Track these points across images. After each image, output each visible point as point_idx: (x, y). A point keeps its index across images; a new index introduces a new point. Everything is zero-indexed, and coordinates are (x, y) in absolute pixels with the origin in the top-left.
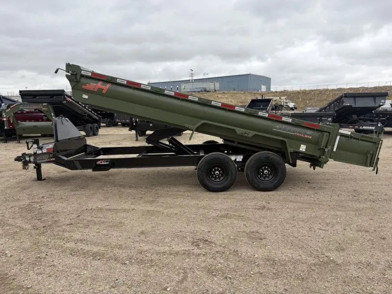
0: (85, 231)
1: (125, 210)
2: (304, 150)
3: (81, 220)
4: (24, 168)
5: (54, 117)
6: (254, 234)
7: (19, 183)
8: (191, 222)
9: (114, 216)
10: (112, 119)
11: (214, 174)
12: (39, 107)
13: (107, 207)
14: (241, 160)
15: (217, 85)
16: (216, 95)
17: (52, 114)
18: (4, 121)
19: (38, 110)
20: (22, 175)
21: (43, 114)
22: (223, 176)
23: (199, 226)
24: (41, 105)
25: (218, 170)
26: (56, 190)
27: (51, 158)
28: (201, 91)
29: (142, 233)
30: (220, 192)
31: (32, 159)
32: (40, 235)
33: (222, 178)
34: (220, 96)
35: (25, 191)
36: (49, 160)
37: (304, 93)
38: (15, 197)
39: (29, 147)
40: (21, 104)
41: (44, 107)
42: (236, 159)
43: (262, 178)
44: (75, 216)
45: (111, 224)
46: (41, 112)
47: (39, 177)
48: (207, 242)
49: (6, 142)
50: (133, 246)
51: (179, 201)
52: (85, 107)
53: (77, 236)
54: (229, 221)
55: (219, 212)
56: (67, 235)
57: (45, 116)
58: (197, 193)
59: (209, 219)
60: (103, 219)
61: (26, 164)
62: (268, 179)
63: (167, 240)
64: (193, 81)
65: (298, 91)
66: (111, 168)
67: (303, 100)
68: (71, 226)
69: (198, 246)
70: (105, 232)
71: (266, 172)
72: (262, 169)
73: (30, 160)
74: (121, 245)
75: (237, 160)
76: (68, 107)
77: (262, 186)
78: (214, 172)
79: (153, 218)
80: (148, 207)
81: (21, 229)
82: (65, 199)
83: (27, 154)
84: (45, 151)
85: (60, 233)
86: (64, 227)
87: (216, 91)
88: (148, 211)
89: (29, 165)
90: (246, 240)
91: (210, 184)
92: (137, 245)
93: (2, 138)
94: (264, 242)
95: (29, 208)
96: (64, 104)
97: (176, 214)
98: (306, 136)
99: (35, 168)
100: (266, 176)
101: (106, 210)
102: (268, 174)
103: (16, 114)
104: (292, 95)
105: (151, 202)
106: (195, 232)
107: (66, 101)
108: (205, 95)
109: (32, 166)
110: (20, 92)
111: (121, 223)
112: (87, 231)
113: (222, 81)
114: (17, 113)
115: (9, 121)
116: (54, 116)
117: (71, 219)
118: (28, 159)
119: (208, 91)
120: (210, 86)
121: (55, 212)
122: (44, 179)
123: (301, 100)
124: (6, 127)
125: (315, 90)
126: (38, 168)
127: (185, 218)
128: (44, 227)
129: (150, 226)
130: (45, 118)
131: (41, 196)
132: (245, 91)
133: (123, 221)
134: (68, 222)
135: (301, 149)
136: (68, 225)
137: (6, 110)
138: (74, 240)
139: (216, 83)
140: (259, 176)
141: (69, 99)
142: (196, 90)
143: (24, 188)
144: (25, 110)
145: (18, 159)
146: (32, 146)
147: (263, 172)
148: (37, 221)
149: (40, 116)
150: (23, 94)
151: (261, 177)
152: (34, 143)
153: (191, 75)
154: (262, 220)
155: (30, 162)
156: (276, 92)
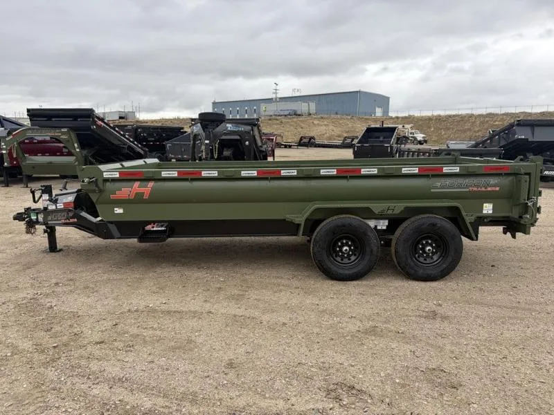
0: (127, 359)
1: (195, 315)
2: (491, 212)
3: (119, 334)
4: (28, 232)
5: (78, 150)
6: (437, 373)
7: (21, 255)
8: (313, 342)
9: (177, 325)
10: (163, 154)
11: (341, 251)
12: (56, 133)
13: (164, 307)
14: (385, 228)
15: (313, 107)
16: (311, 121)
17: (76, 145)
18: (2, 154)
19: (56, 139)
20: (26, 242)
21: (62, 145)
22: (355, 255)
23: (330, 353)
24: (57, 131)
25: (347, 244)
26: (79, 270)
27: (72, 218)
28: (289, 115)
29: (231, 365)
30: (350, 281)
31: (41, 218)
32: (46, 364)
33: (353, 258)
34: (316, 122)
35: (27, 271)
36: (68, 221)
37: (439, 119)
38: (9, 284)
39: (36, 199)
40: (29, 129)
41: (63, 134)
42: (376, 226)
43: (421, 259)
44: (110, 323)
45: (173, 344)
46: (60, 142)
47: (53, 247)
48: (354, 392)
49: (8, 186)
50: (217, 396)
51: (284, 297)
52: (124, 136)
53: (114, 370)
54: (381, 343)
55: (359, 323)
56: (94, 366)
57: (64, 147)
58: (312, 282)
59: (344, 337)
60: (158, 333)
61: (31, 225)
62: (432, 261)
63: (277, 385)
64: (278, 100)
65: (429, 116)
66: (169, 236)
67: (437, 129)
68: (103, 346)
69: (338, 399)
70: (163, 361)
71: (429, 250)
72: (423, 244)
73: (37, 219)
74: (195, 394)
75: (379, 228)
76: (99, 135)
77: (421, 272)
78: (341, 247)
79: (245, 331)
80: (234, 309)
81: (16, 350)
82: (93, 289)
83: (34, 210)
84: (60, 206)
85: (83, 362)
86: (89, 348)
87: (310, 114)
88: (235, 316)
89: (37, 226)
90: (425, 388)
91: (333, 268)
92: (224, 394)
93: (2, 179)
94: (461, 394)
95: (31, 306)
96: (93, 130)
97: (284, 324)
98: (489, 189)
99: (45, 231)
100: (428, 255)
101: (163, 312)
102: (432, 252)
103: (20, 143)
104: (421, 123)
105: (238, 298)
106: (327, 365)
107: (97, 125)
108: (295, 120)
109: (40, 228)
110: (28, 110)
111: (190, 341)
112: (130, 358)
113: (319, 101)
114: (23, 142)
115: (10, 154)
116: (78, 148)
117: (102, 331)
118: (34, 218)
119: (300, 115)
120: (303, 107)
121: (75, 316)
122: (61, 250)
123: (433, 129)
124: (6, 164)
125: (454, 116)
126: (51, 232)
127: (303, 335)
128: (54, 347)
129: (242, 350)
130: (64, 150)
131: (54, 281)
132: (352, 115)
133: (193, 338)
134: (97, 338)
135: (485, 212)
136: (97, 343)
137: (6, 137)
138: (107, 380)
139: (310, 104)
140: (417, 255)
141: (100, 122)
142: (282, 113)
143: (28, 267)
144: (36, 138)
145: (19, 217)
146: (41, 196)
147: (423, 249)
148: (43, 333)
149: (59, 147)
150: (33, 114)
151: (419, 257)
152: (44, 192)
153: (274, 91)
154: (440, 342)
155: (37, 222)
156: (397, 118)
